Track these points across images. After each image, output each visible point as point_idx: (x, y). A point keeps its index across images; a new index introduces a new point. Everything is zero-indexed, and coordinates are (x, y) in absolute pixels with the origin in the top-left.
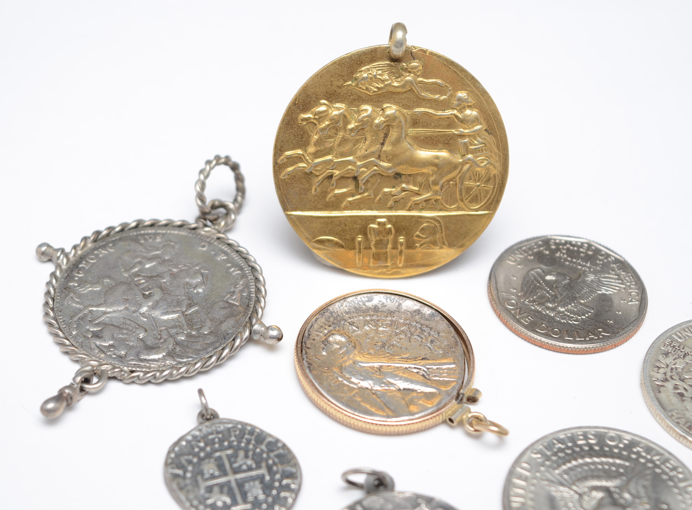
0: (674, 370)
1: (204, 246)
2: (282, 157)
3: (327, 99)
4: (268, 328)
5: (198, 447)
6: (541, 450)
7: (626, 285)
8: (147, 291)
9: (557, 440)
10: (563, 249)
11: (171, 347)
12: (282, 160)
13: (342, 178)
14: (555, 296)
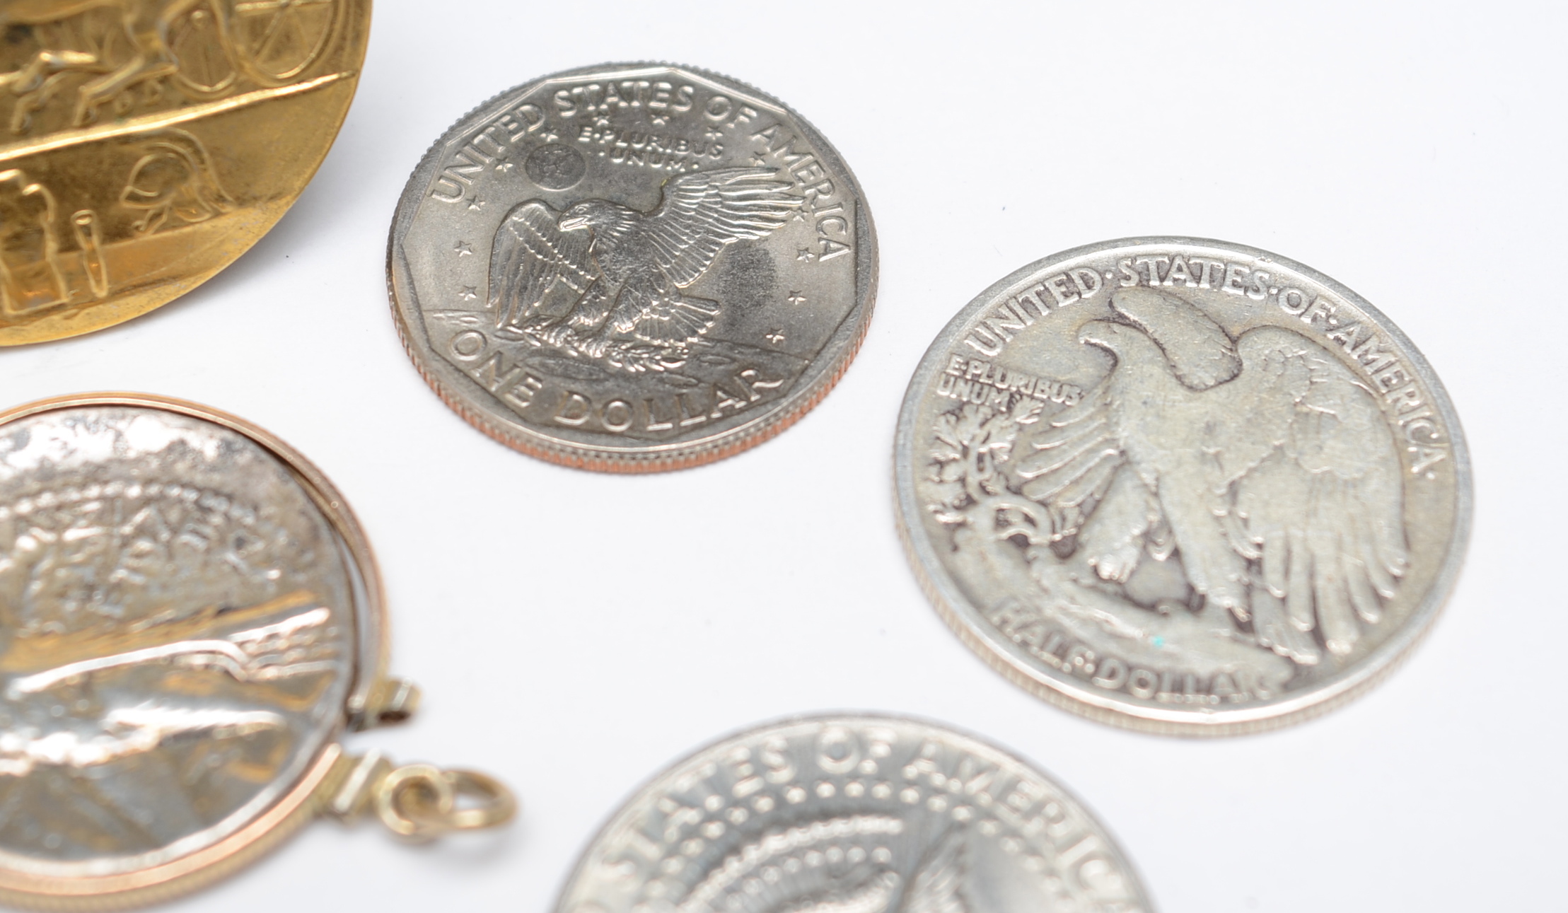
0: (987, 459)
6: (628, 845)
7: (804, 198)
9: (671, 800)
10: (601, 114)
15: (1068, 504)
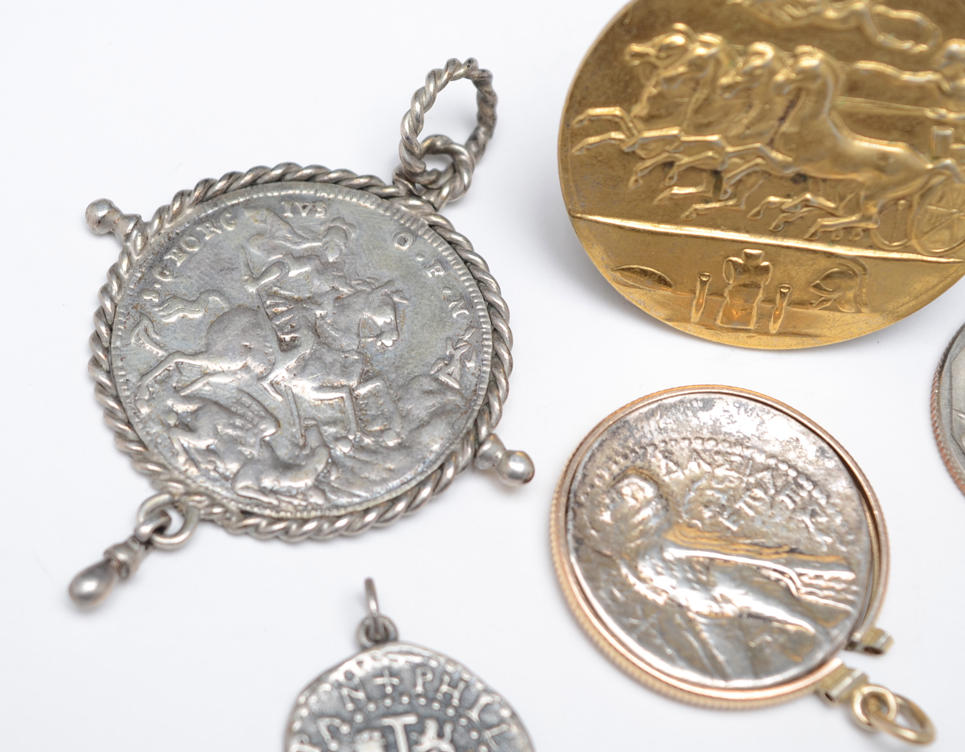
1: (403, 241)
2: (581, 117)
3: (688, 22)
4: (509, 454)
5: (353, 700)
8: (287, 333)
11: (320, 467)
12: (581, 121)
13: (692, 169)
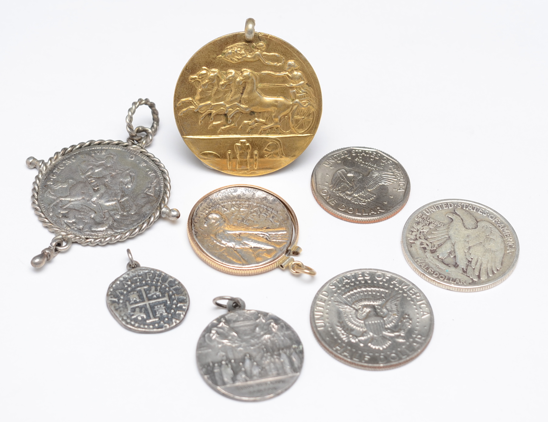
0: (422, 233)
1: (132, 157)
2: (179, 102)
3: (207, 66)
4: (171, 210)
5: (127, 284)
6: (335, 283)
7: (397, 179)
8: (96, 187)
9: (345, 277)
10: (360, 156)
11: (111, 223)
12: (179, 104)
13: (217, 115)
14: (352, 187)
15: (436, 244)
